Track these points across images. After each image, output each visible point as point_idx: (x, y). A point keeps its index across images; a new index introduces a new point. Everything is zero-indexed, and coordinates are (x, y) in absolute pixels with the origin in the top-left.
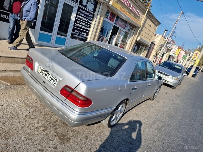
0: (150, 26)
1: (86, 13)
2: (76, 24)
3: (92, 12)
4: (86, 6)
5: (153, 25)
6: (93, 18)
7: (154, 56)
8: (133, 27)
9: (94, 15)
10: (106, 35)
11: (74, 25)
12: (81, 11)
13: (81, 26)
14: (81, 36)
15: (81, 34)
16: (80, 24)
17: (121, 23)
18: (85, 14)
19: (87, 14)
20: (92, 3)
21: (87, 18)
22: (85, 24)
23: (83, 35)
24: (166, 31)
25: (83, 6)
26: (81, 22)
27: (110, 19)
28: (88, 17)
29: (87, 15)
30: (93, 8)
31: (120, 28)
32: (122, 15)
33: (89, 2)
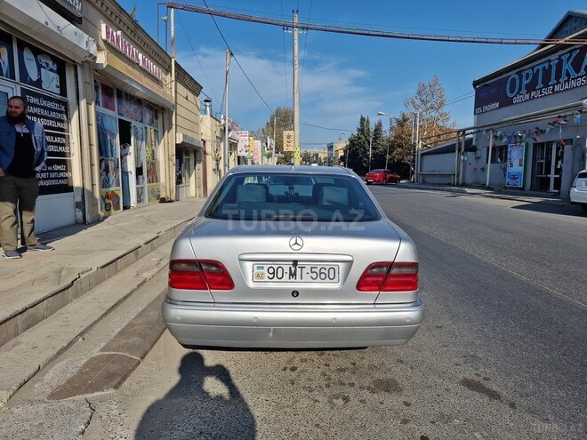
0: (186, 98)
1: (44, 103)
3: (59, 97)
4: (38, 83)
5: (190, 95)
6: (66, 112)
7: (214, 170)
8: (156, 112)
9: (65, 104)
10: (110, 154)
12: (33, 100)
14: (55, 178)
15: (53, 171)
17: (132, 109)
18: (45, 108)
19: (50, 105)
20: (51, 70)
21: (52, 119)
22: (52, 138)
23: (59, 171)
24: (208, 104)
25: (32, 83)
27: (106, 106)
28: (53, 115)
30: (58, 84)
31: (134, 123)
32: (134, 85)
33: (44, 68)
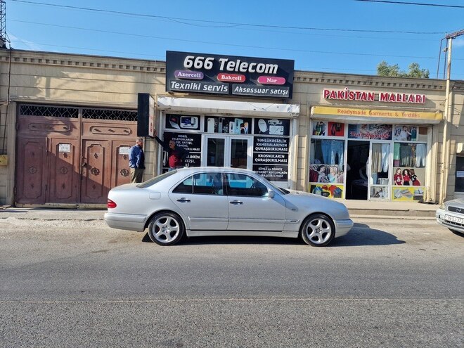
1: (270, 141)
2: (257, 160)
3: (282, 137)
6: (287, 143)
9: (287, 139)
10: (333, 162)
11: (254, 162)
12: (261, 140)
13: (267, 160)
14: (273, 174)
15: (271, 171)
16: (265, 158)
17: (371, 133)
18: (269, 143)
19: (273, 141)
20: (278, 125)
21: (274, 147)
22: (274, 156)
23: (276, 171)
25: (262, 133)
26: (266, 154)
27: (332, 134)
28: (276, 145)
29: (273, 143)
30: (283, 130)
31: (372, 141)
33: (272, 125)
